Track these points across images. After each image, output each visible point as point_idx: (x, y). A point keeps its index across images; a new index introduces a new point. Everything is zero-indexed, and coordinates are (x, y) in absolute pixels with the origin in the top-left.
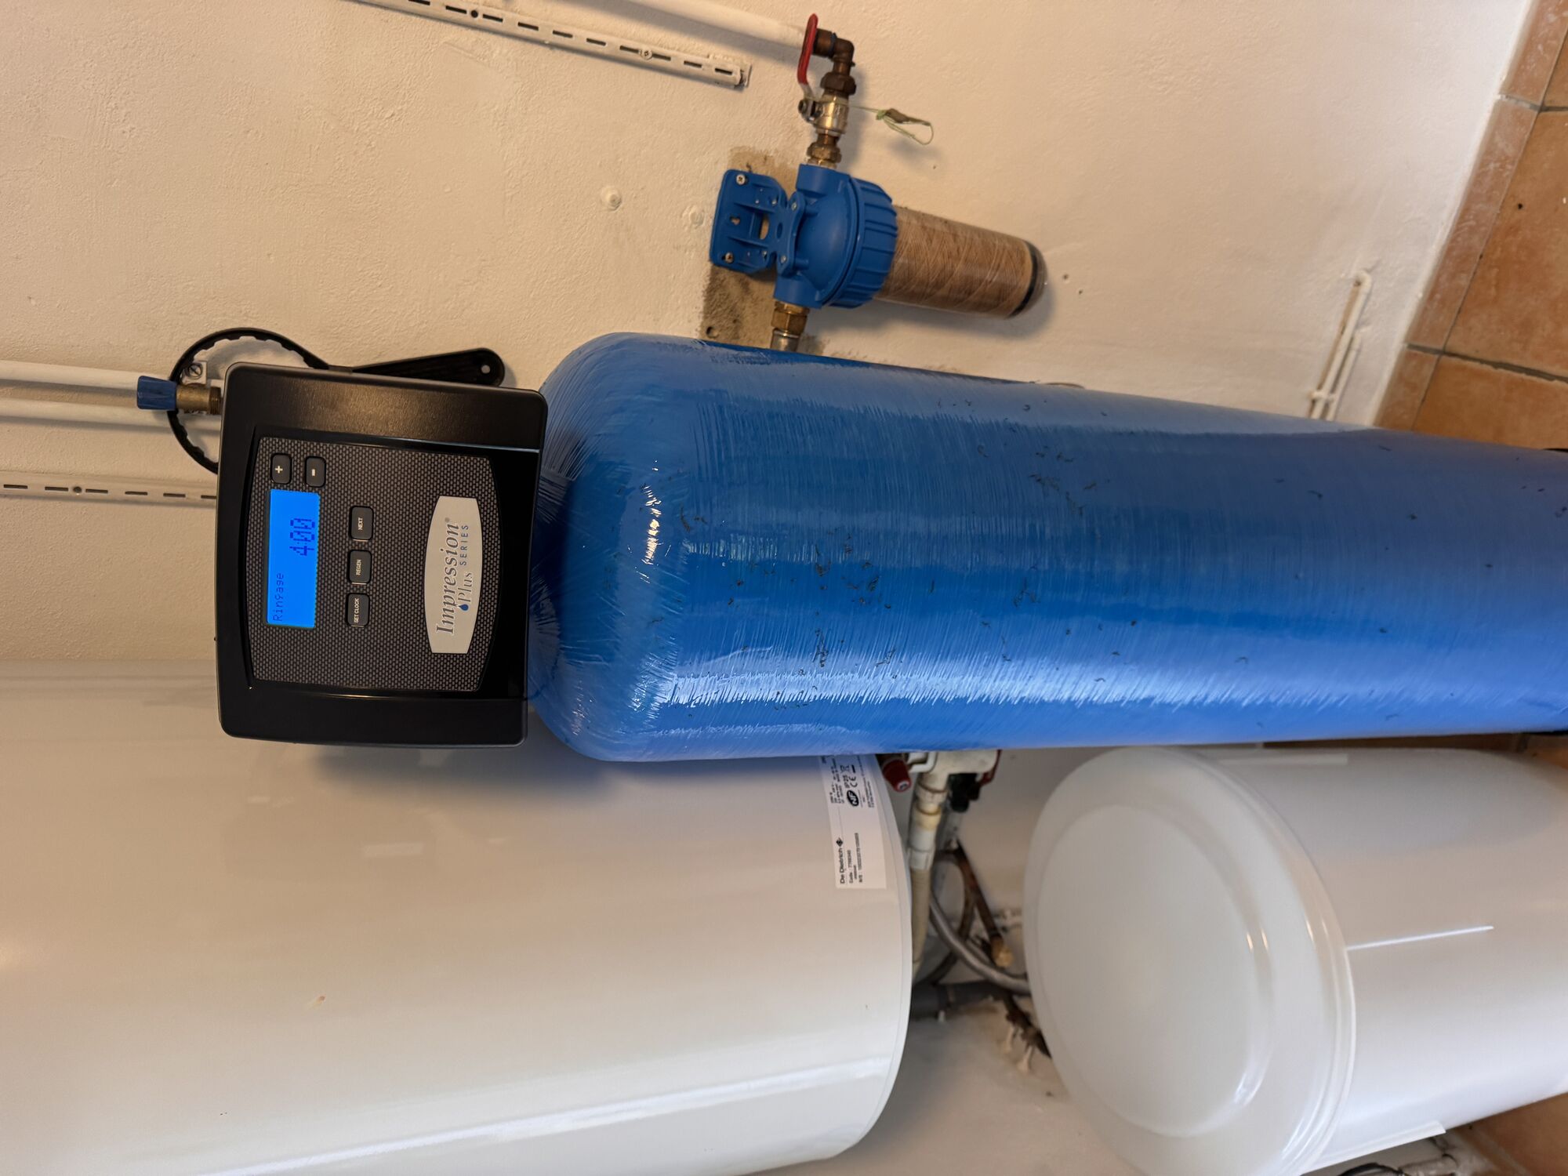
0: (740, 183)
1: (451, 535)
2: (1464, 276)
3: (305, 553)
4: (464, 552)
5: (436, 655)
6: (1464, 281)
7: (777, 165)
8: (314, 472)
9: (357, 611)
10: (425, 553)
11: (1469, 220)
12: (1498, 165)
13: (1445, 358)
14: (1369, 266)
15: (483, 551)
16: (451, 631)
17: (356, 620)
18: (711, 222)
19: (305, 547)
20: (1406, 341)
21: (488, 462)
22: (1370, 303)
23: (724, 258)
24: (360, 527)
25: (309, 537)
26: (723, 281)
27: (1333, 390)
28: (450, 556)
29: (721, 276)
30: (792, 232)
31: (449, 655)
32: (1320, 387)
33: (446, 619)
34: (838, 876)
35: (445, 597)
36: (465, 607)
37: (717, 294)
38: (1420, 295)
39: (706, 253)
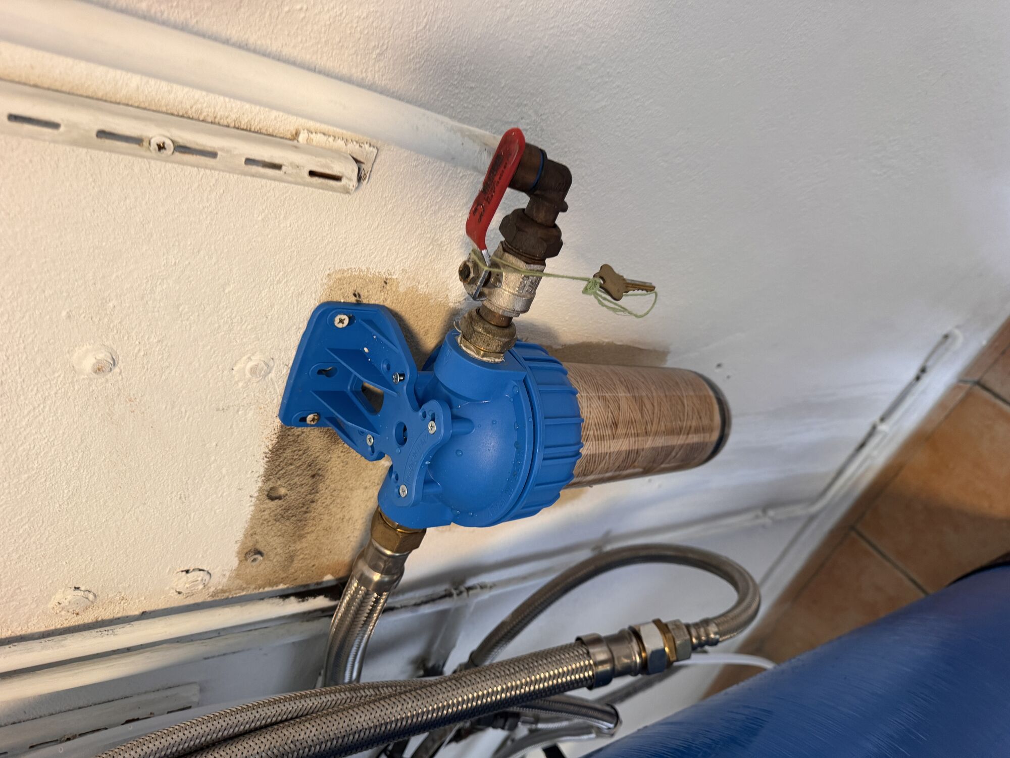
20: (958, 376)
29: (296, 433)
37: (288, 451)
39: (276, 410)
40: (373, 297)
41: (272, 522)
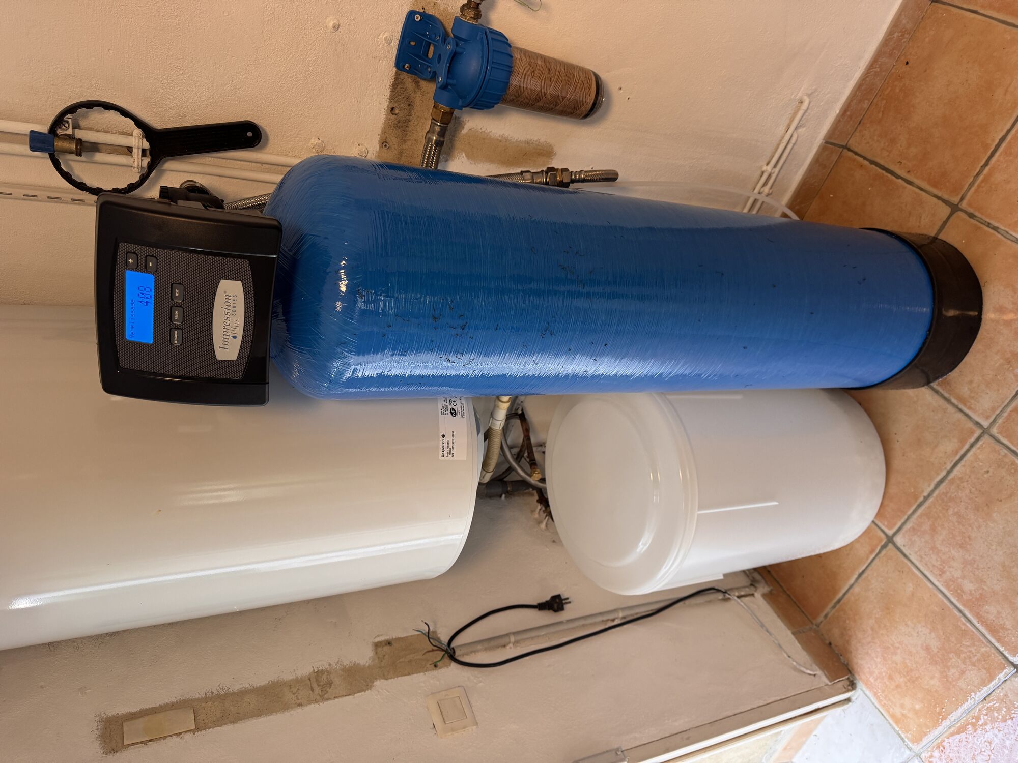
0: (417, 20)
1: (227, 300)
2: (866, 101)
3: (147, 305)
4: (234, 309)
5: (219, 361)
6: (866, 105)
7: (442, 9)
8: (151, 264)
9: (176, 337)
10: (213, 309)
11: (876, 68)
12: (900, 34)
13: (845, 151)
14: (810, 92)
15: (245, 309)
16: (227, 349)
17: (176, 342)
18: (397, 43)
19: (147, 302)
20: (824, 140)
21: (248, 262)
22: (807, 114)
23: (404, 67)
24: (177, 295)
25: (149, 296)
26: (403, 80)
27: (775, 166)
28: (226, 311)
29: (402, 77)
30: (447, 63)
31: (226, 361)
32: (767, 164)
33: (225, 343)
34: (441, 453)
35: (224, 332)
36: (235, 337)
37: (399, 87)
38: (838, 112)
39: (393, 62)
40: (430, 11)
41: (393, 128)
